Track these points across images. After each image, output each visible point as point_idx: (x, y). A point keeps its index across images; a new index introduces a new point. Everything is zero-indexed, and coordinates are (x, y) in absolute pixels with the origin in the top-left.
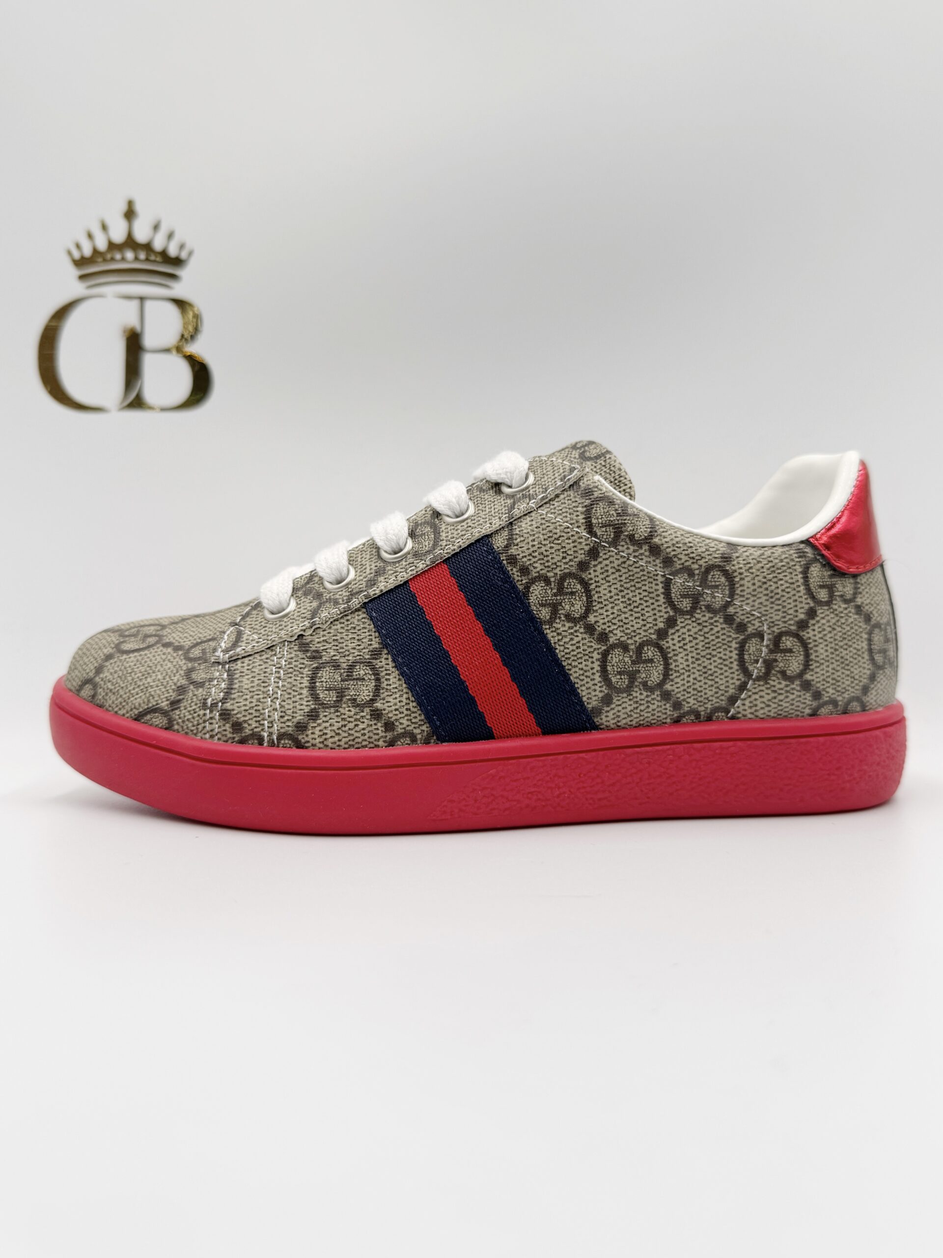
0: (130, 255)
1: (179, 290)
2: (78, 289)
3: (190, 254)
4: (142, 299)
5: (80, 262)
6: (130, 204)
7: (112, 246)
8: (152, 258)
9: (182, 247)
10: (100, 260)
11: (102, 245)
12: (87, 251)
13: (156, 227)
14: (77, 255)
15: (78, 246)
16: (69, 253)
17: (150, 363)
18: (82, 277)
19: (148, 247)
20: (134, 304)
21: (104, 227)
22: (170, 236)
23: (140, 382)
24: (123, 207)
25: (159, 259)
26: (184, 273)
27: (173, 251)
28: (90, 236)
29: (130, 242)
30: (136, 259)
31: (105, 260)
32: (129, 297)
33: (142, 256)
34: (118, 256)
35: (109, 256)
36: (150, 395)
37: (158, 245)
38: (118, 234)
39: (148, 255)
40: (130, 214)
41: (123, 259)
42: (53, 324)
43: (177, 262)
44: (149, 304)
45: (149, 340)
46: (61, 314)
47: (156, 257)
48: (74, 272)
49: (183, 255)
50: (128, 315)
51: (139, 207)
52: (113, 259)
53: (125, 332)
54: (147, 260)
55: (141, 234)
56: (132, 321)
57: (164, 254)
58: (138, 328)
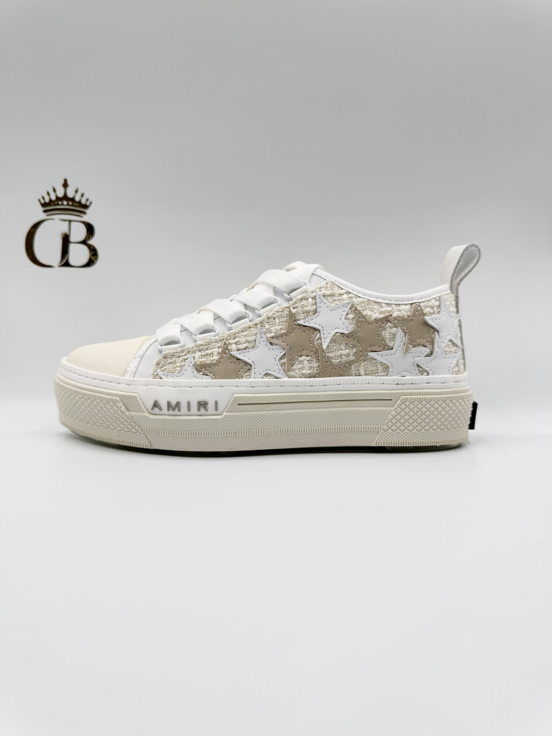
0: (65, 203)
1: (86, 218)
3: (91, 203)
4: (70, 221)
5: (44, 205)
6: (66, 181)
7: (58, 199)
8: (75, 204)
9: (87, 200)
10: (53, 204)
11: (53, 198)
12: (47, 200)
13: (76, 191)
14: (43, 202)
15: (43, 198)
16: (39, 200)
17: (73, 248)
18: (45, 211)
19: (73, 200)
20: (67, 223)
21: (54, 190)
22: (82, 195)
23: (67, 256)
24: (62, 182)
25: (77, 205)
26: (88, 211)
27: (83, 202)
28: (48, 194)
29: (65, 197)
30: (68, 205)
31: (55, 205)
33: (70, 203)
34: (60, 203)
35: (56, 203)
36: (71, 262)
37: (77, 199)
38: (60, 194)
39: (73, 203)
40: (65, 185)
41: (62, 204)
42: (32, 230)
43: (86, 207)
44: (73, 224)
45: (72, 239)
47: (76, 204)
48: (42, 209)
49: (88, 204)
50: (64, 228)
51: (69, 182)
52: (58, 204)
53: (63, 235)
54: (73, 205)
55: (70, 194)
56: (66, 230)
57: (80, 203)
58: (68, 233)
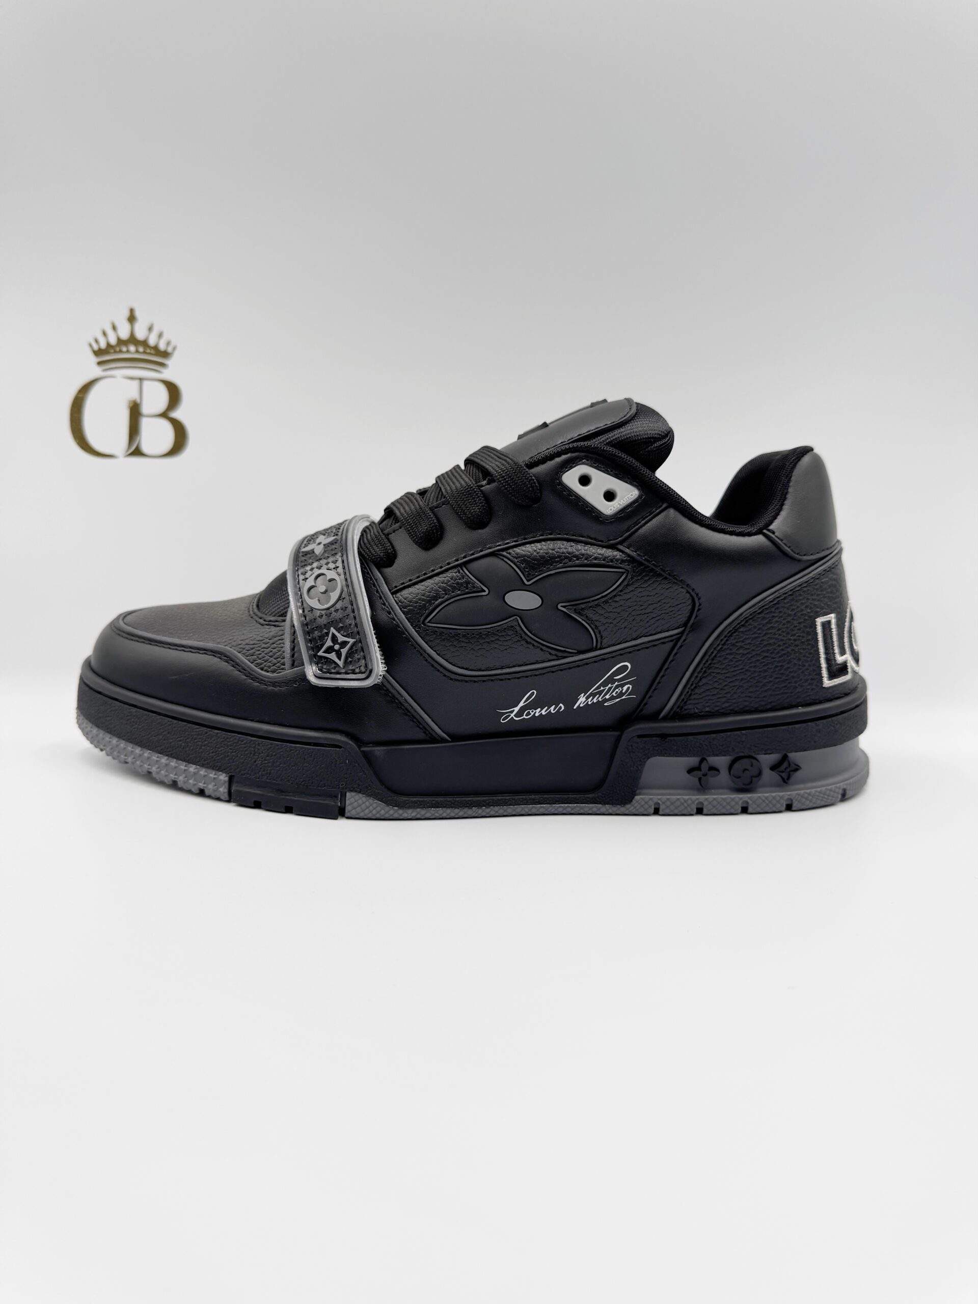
2: (97, 372)
32: (132, 378)
46: (85, 389)
